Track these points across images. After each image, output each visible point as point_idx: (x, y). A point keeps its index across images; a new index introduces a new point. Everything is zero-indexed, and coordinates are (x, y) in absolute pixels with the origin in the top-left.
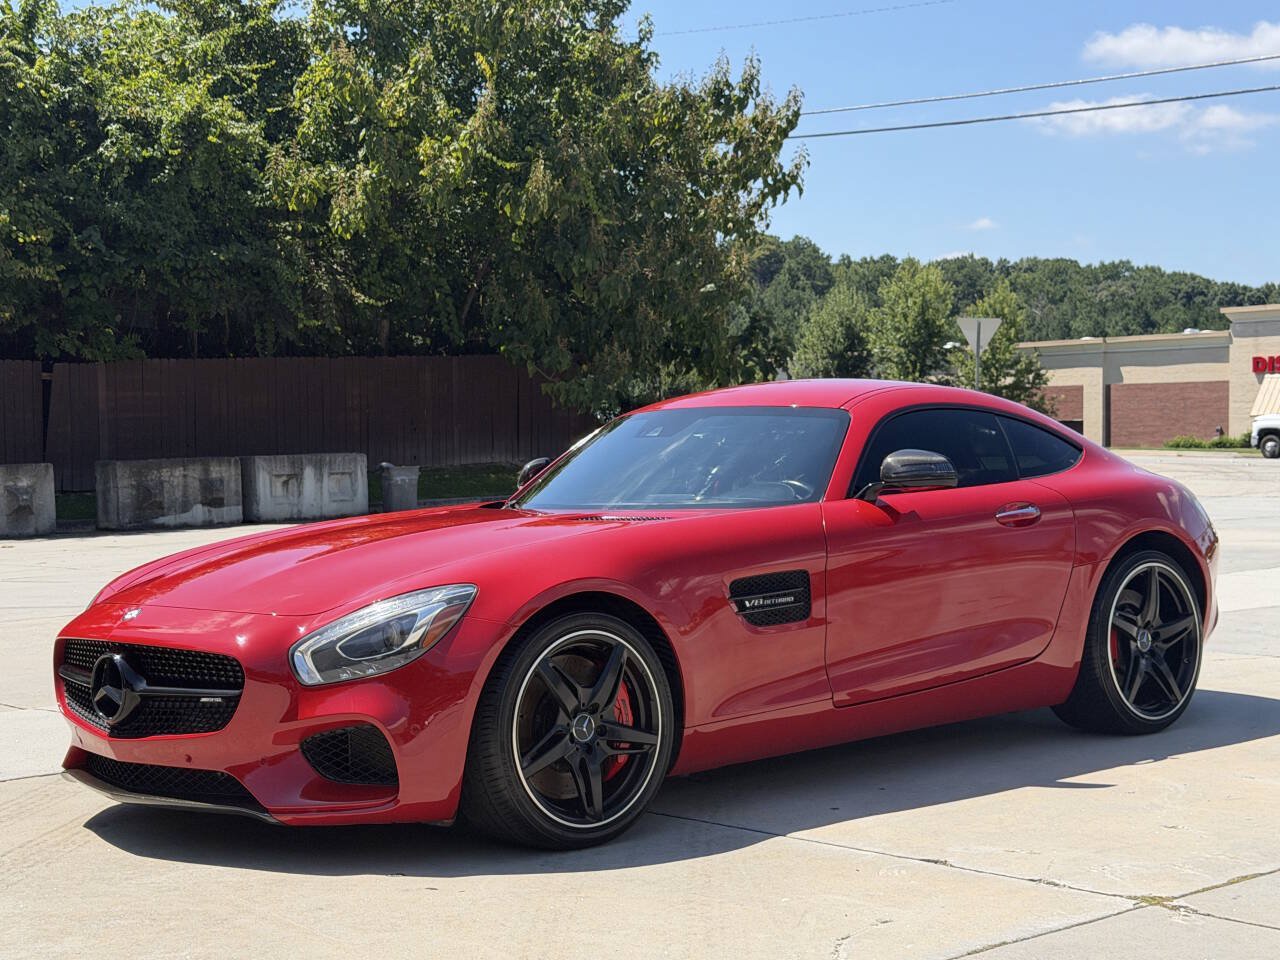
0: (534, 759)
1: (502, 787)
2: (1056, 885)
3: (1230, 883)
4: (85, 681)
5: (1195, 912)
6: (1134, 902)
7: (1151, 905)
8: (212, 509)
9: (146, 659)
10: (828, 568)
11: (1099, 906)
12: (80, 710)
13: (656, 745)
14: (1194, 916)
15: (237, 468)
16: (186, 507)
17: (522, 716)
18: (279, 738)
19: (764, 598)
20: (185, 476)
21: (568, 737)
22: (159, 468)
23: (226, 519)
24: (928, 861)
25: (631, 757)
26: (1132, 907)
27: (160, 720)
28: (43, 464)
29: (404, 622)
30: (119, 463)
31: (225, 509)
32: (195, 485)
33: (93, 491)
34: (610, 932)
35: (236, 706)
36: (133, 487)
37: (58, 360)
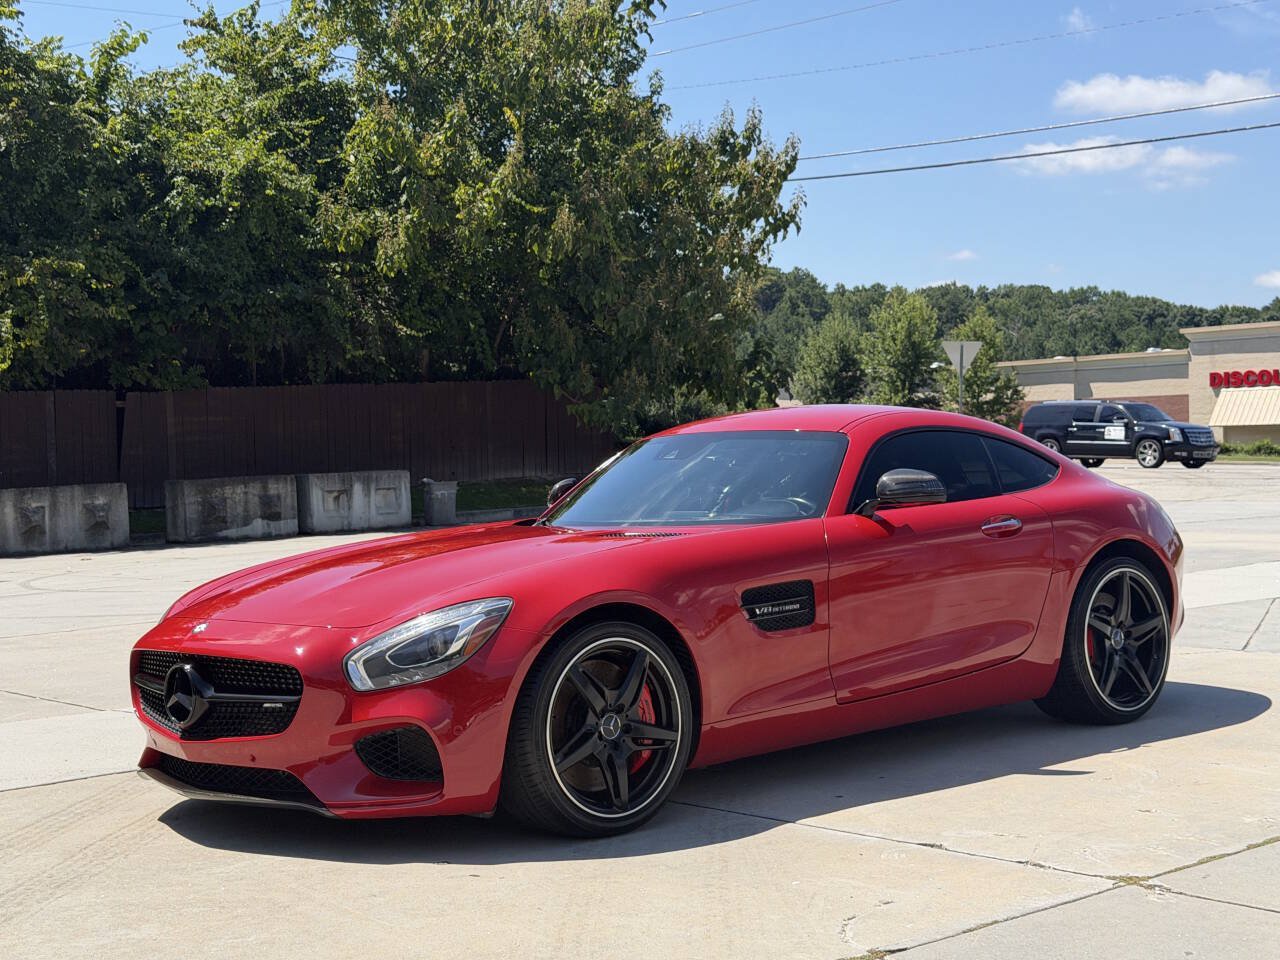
0: (566, 756)
1: (538, 781)
2: (1042, 866)
3: (1201, 863)
4: (158, 689)
5: (1169, 890)
6: (1113, 882)
7: (1129, 884)
8: (271, 523)
9: (214, 668)
10: (831, 578)
11: (1080, 886)
12: (154, 715)
13: (676, 741)
14: (1167, 895)
15: (292, 485)
16: (247, 521)
17: (554, 717)
18: (335, 740)
19: (773, 606)
20: (246, 493)
21: (597, 734)
22: (223, 485)
23: (283, 532)
24: (925, 845)
25: (654, 753)
26: (1111, 886)
27: (227, 723)
28: (117, 484)
29: (447, 633)
30: (186, 482)
31: (282, 522)
32: (254, 501)
33: (164, 507)
34: (637, 915)
35: (296, 711)
36: (199, 503)
37: (131, 389)
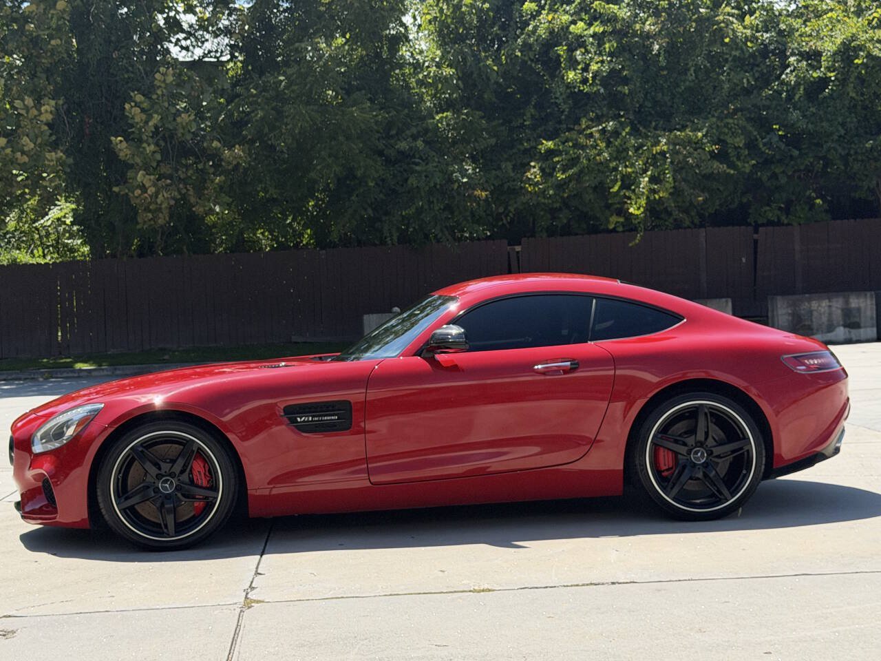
0: (126, 500)
8: (851, 330)
13: (217, 498)
15: (871, 300)
16: (831, 328)
19: (313, 417)
20: (830, 306)
22: (809, 301)
23: (863, 337)
28: (724, 300)
30: (779, 298)
31: (862, 330)
32: (838, 314)
33: (767, 316)
36: (789, 314)
37: (763, 225)
